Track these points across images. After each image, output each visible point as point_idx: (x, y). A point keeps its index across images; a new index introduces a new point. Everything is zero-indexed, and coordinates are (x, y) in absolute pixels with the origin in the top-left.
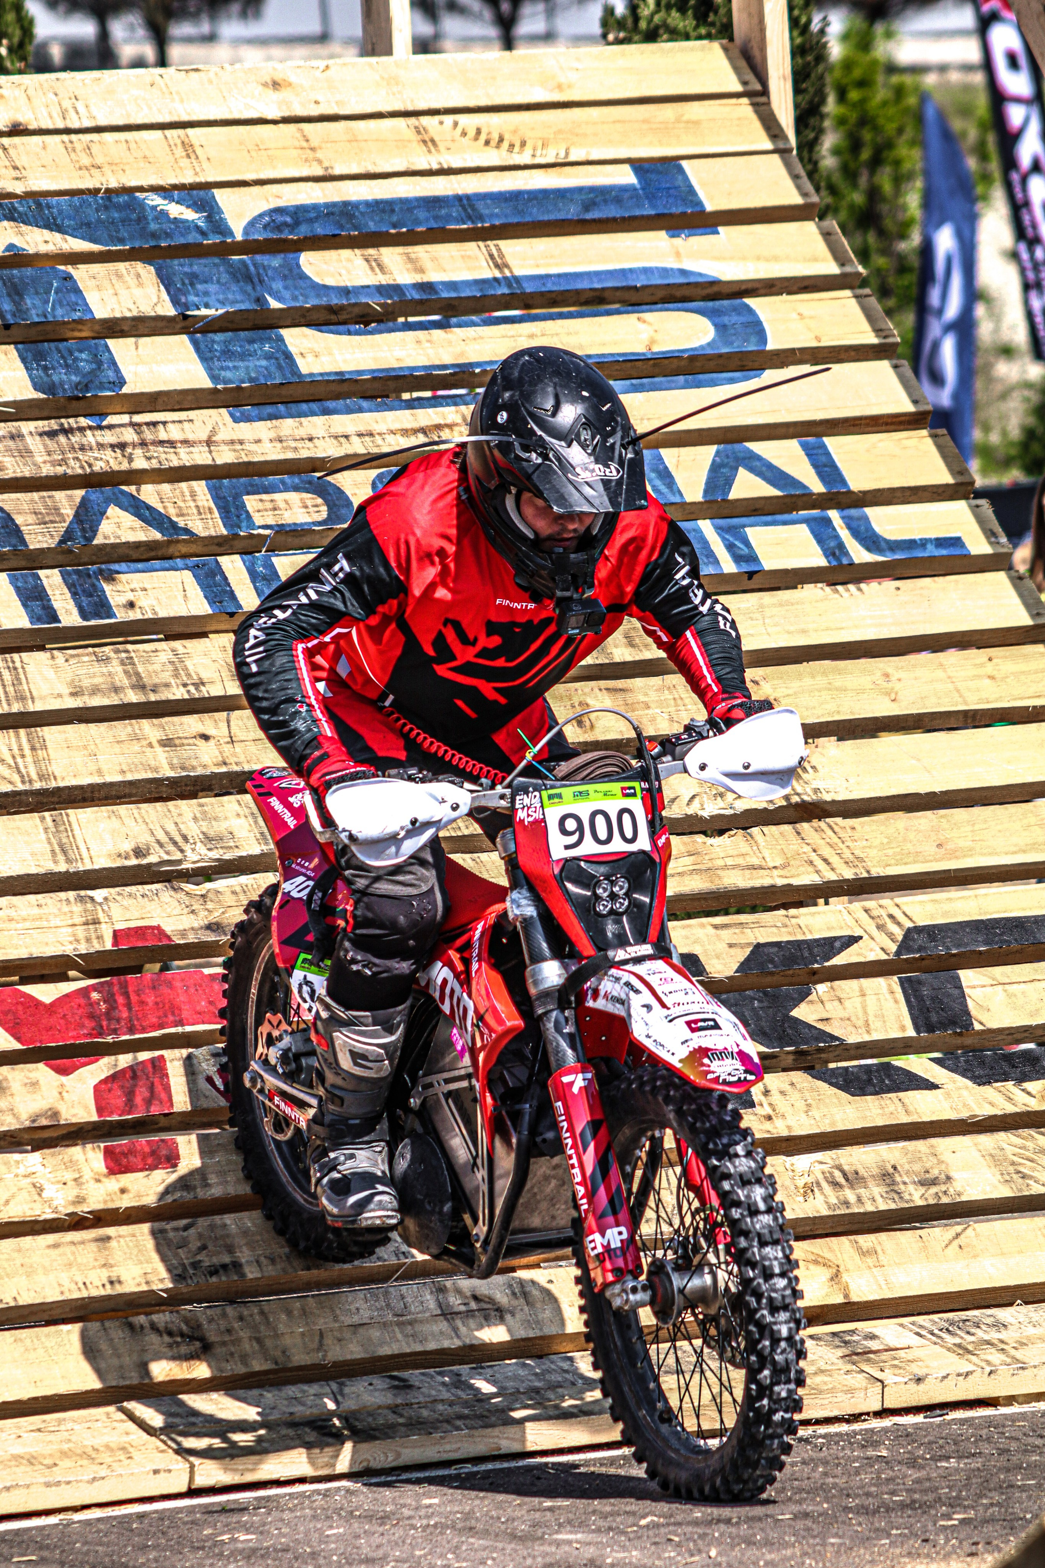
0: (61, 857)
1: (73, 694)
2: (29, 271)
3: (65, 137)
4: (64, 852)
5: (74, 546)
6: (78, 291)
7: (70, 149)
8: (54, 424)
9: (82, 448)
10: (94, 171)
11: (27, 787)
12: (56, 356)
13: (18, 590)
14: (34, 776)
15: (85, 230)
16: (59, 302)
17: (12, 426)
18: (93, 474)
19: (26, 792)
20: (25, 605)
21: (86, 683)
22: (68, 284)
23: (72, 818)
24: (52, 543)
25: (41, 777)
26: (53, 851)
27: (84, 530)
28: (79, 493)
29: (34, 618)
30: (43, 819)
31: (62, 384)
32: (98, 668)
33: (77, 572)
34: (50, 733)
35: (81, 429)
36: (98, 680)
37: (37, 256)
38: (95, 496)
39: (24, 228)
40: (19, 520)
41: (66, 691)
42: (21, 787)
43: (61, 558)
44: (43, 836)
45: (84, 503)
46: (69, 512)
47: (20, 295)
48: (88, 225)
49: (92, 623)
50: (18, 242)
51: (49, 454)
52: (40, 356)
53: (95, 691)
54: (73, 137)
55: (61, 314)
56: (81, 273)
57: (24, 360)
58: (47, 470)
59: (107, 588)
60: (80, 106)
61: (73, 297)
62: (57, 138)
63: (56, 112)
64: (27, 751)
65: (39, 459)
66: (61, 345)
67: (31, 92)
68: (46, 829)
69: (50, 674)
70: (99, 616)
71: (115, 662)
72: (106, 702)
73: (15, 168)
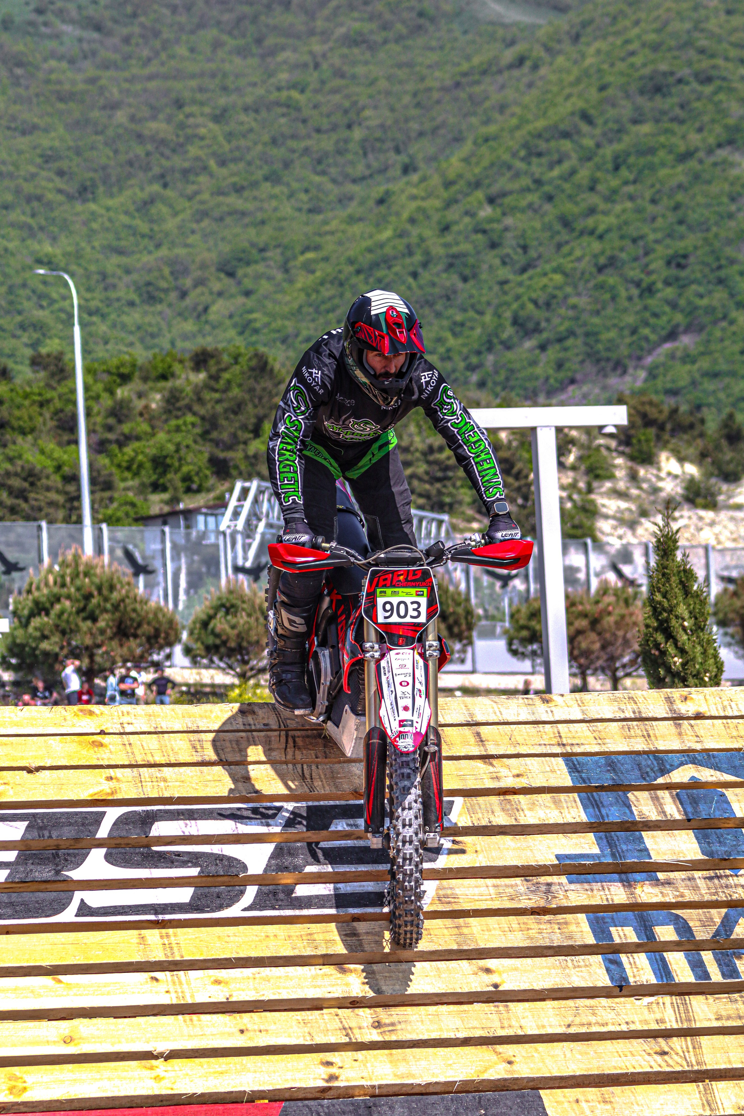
0: (707, 1108)
1: (717, 1019)
2: (702, 791)
3: (724, 721)
4: (709, 1105)
5: (721, 939)
6: (728, 803)
7: (726, 727)
8: (712, 873)
9: (727, 887)
10: (739, 739)
11: (690, 1069)
12: (715, 836)
13: (689, 962)
14: (694, 1063)
15: (733, 770)
16: (717, 808)
17: (689, 874)
18: (732, 900)
19: (689, 1071)
20: (693, 970)
21: (724, 1013)
22: (722, 798)
23: (714, 1087)
24: (708, 937)
25: (698, 1063)
26: (703, 1104)
27: (726, 931)
28: (724, 911)
29: (697, 977)
30: (698, 1086)
31: (717, 851)
32: (730, 1006)
33: (722, 953)
34: (704, 1040)
35: (727, 876)
36: (731, 1012)
37: (706, 783)
38: (733, 912)
39: (700, 768)
40: (691, 924)
41: (713, 1017)
42: (687, 1068)
43: (713, 946)
44: (698, 1096)
45: (726, 915)
46: (718, 920)
47: (696, 803)
48: (735, 767)
49: (729, 981)
50: (697, 775)
51: (709, 889)
52: (706, 837)
53: (729, 1018)
54: (729, 721)
55: (718, 814)
56: (730, 793)
57: (697, 838)
58: (707, 898)
59: (737, 962)
60: (733, 704)
61: (725, 806)
62: (720, 721)
63: (720, 707)
64: (691, 1049)
65: (703, 892)
66: (718, 831)
67: (707, 697)
68: (700, 1092)
69: (705, 1007)
70: (731, 977)
71: (740, 1003)
72: (735, 1024)
73: (697, 736)
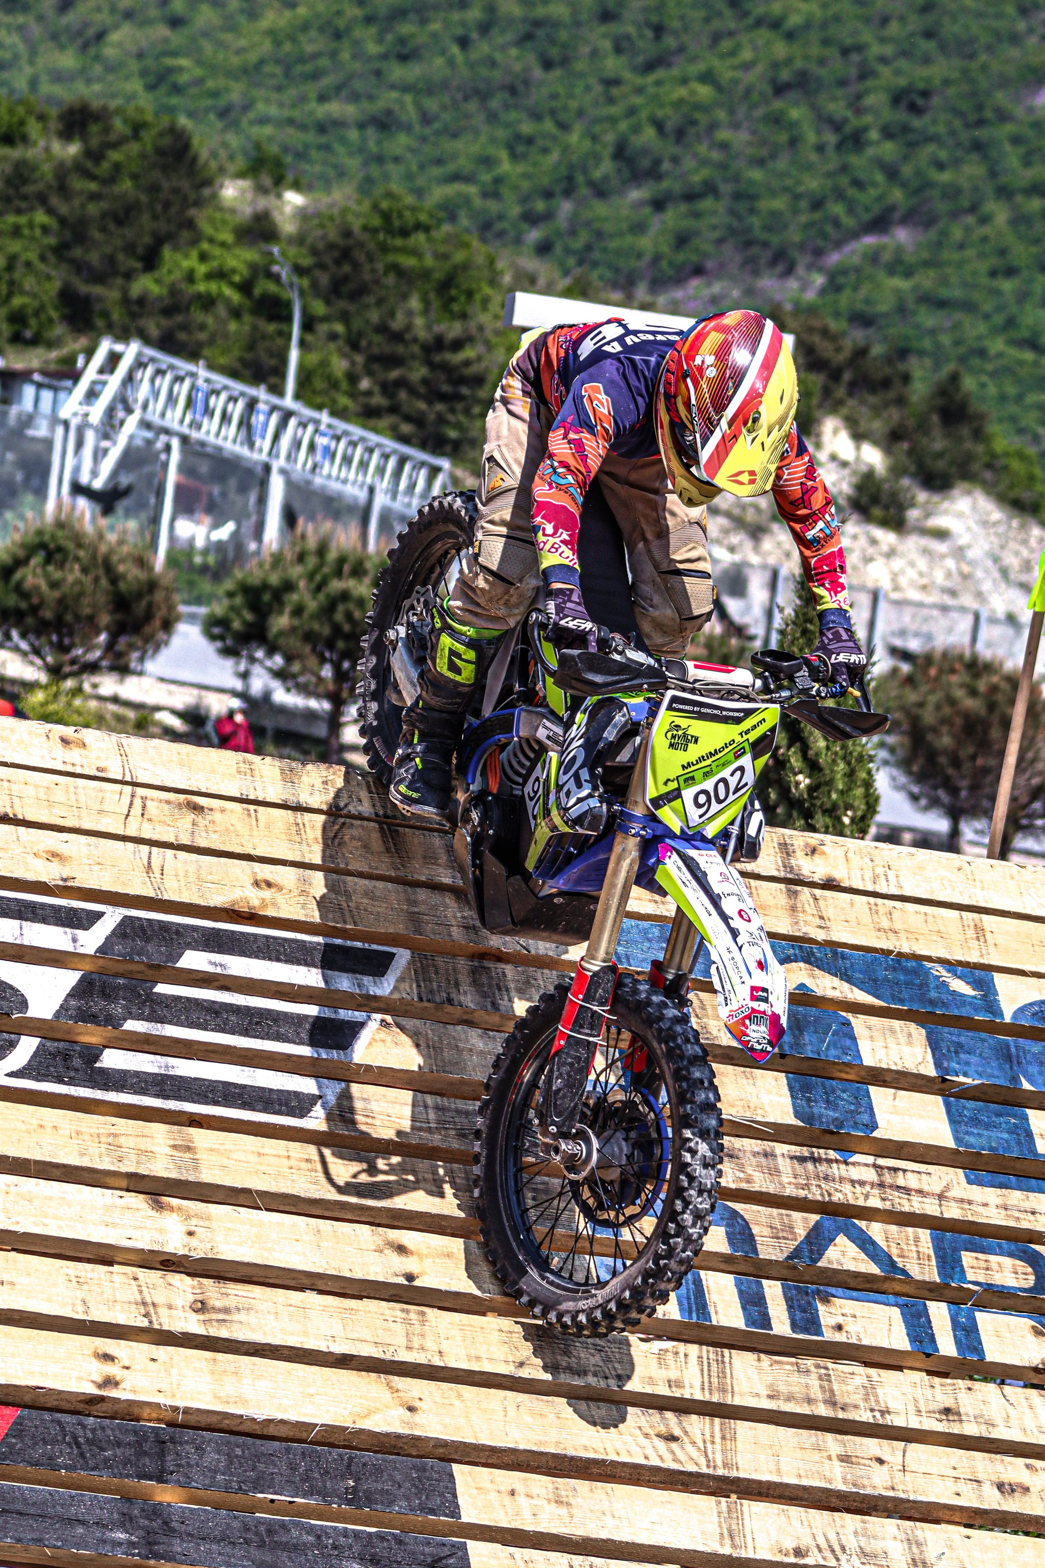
0: (727, 1541)
1: (770, 1397)
2: (813, 1011)
3: (872, 900)
4: (732, 1537)
5: (800, 1264)
6: (854, 1039)
7: (873, 910)
8: (805, 1151)
9: (826, 1178)
10: (890, 934)
11: (711, 1471)
12: (820, 1091)
13: (741, 1293)
14: (719, 1463)
15: (870, 985)
16: (833, 1044)
17: (767, 1145)
18: (830, 1203)
19: (709, 1476)
20: (744, 1308)
21: (783, 1389)
22: (845, 1029)
23: (745, 1508)
24: (781, 1257)
25: (725, 1465)
26: (722, 1534)
27: (811, 1251)
28: (814, 1218)
29: (749, 1321)
30: (719, 1503)
31: (821, 1116)
32: (795, 1378)
33: (797, 1288)
34: (743, 1428)
35: (829, 1161)
36: (795, 1389)
37: (823, 999)
38: (829, 1223)
39: (817, 972)
40: (755, 1230)
41: (764, 1392)
42: (705, 1470)
43: (785, 1273)
44: (716, 1519)
45: (817, 1226)
46: (802, 1232)
47: (800, 1030)
48: (875, 981)
49: (801, 1336)
50: (809, 983)
51: (795, 1176)
52: (806, 1088)
53: (790, 1398)
54: (879, 901)
55: (833, 1054)
56: (858, 1022)
57: (791, 1088)
58: (790, 1191)
59: (821, 1308)
60: (891, 874)
61: (848, 1042)
62: (864, 899)
63: (868, 875)
64: (718, 1439)
65: (785, 1180)
66: (828, 1082)
67: (851, 854)
68: (719, 1513)
69: (753, 1373)
70: (807, 1331)
71: (814, 1376)
72: (798, 1409)
73: (822, 918)
